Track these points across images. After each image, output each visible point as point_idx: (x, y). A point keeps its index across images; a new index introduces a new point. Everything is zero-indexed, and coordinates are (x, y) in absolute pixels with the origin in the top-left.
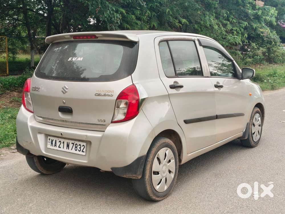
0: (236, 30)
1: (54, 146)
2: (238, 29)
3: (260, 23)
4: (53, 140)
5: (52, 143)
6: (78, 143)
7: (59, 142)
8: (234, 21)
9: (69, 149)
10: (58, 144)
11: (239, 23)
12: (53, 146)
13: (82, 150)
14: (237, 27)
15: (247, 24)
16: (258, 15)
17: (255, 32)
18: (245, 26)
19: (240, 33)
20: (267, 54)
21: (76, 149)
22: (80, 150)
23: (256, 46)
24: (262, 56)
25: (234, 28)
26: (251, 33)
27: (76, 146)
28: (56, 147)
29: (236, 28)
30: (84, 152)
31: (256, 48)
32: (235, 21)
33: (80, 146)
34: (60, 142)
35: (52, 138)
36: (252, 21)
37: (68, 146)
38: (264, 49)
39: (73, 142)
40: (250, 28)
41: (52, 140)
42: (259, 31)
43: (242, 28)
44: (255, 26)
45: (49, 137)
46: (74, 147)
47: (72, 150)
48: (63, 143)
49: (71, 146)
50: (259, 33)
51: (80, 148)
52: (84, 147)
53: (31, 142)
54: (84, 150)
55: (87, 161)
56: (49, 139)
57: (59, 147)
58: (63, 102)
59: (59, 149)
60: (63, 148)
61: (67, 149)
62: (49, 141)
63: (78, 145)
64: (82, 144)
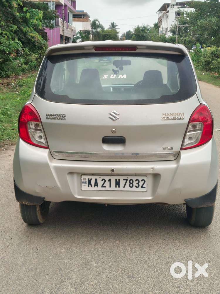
0: (6, 34)
1: (95, 187)
2: (8, 33)
3: (29, 27)
4: (91, 179)
5: (90, 183)
6: (134, 178)
7: (102, 180)
8: (2, 24)
9: (119, 187)
10: (100, 183)
11: (8, 26)
12: (91, 186)
13: (140, 185)
14: (6, 30)
15: (16, 28)
16: (26, 18)
17: (25, 36)
18: (15, 31)
19: (11, 38)
20: (39, 60)
21: (131, 185)
22: (137, 185)
23: (29, 52)
24: (36, 62)
25: (4, 32)
26: (21, 37)
27: (131, 182)
28: (98, 187)
29: (6, 32)
30: (145, 187)
31: (29, 53)
32: (4, 24)
33: (137, 182)
34: (104, 181)
35: (87, 177)
36: (21, 24)
37: (118, 183)
38: (36, 55)
39: (126, 178)
40: (20, 32)
41: (89, 179)
42: (30, 35)
43: (12, 32)
44: (24, 30)
45: (83, 177)
46: (128, 183)
47: (124, 187)
48: (110, 180)
49: (122, 183)
50: (30, 37)
51: (138, 184)
52: (143, 181)
53: (55, 187)
54: (145, 185)
55: (150, 198)
56: (84, 179)
57: (103, 186)
58: (112, 130)
59: (103, 189)
60: (110, 187)
61: (116, 187)
62: (84, 181)
63: (134, 181)
64: (140, 179)
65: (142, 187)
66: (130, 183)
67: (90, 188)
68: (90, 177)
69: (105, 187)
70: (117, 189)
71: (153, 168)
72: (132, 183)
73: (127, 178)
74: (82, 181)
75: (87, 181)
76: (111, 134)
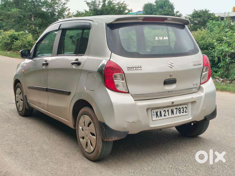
1: (160, 117)
4: (158, 112)
5: (157, 115)
6: (181, 107)
7: (164, 111)
10: (163, 113)
12: (158, 117)
13: (185, 111)
21: (180, 112)
22: (183, 111)
27: (180, 109)
28: (162, 117)
30: (187, 112)
33: (183, 109)
35: (155, 111)
37: (172, 112)
41: (156, 112)
45: (153, 111)
47: (176, 114)
48: (168, 111)
49: (175, 111)
51: (183, 110)
52: (186, 108)
53: (138, 121)
54: (187, 111)
55: (191, 118)
56: (154, 112)
57: (165, 116)
58: (170, 75)
59: (165, 117)
60: (169, 115)
61: (172, 115)
62: (154, 114)
63: (181, 108)
64: (184, 106)
65: (186, 112)
66: (179, 111)
67: (158, 118)
68: (157, 110)
69: (166, 116)
70: (173, 116)
71: (192, 98)
72: (180, 111)
73: (177, 108)
74: (153, 114)
75: (155, 113)
76: (169, 78)
